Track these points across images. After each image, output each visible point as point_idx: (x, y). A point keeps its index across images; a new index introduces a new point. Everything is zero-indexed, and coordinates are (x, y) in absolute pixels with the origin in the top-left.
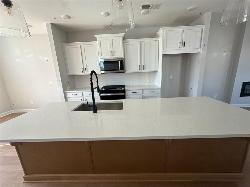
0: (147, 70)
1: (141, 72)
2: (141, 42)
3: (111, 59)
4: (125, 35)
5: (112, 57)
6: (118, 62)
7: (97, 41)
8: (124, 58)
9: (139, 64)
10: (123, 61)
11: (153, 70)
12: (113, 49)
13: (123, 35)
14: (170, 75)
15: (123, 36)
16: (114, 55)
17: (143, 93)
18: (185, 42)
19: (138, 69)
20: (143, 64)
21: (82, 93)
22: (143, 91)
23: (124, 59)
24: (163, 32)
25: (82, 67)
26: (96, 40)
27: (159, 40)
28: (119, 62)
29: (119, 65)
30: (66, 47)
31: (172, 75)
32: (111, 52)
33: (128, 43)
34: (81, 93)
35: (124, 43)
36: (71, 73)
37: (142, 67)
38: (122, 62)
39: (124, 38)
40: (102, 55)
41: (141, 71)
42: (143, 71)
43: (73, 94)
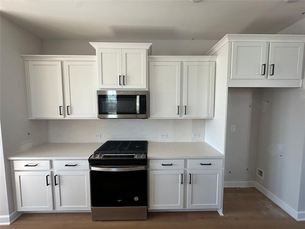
0: (192, 115)
1: (180, 118)
2: (182, 63)
3: (122, 91)
4: (151, 47)
5: (124, 87)
6: (136, 98)
7: (96, 55)
8: (147, 90)
9: (177, 103)
10: (146, 95)
11: (204, 116)
12: (127, 73)
13: (147, 46)
14: (232, 126)
15: (148, 48)
16: (129, 84)
17: (185, 166)
18: (273, 65)
19: (175, 112)
20: (184, 104)
21: (51, 161)
22: (186, 160)
23: (148, 92)
24: (230, 43)
25: (62, 104)
26: (93, 52)
27: (217, 61)
28: (138, 97)
29: (138, 104)
30: (31, 63)
31: (234, 126)
32: (122, 78)
33: (158, 64)
34: (48, 161)
35: (149, 62)
36: (36, 116)
37: (183, 109)
38: (144, 98)
39: (150, 52)
40: (103, 83)
41: (180, 116)
42: (184, 116)
43: (27, 163)
